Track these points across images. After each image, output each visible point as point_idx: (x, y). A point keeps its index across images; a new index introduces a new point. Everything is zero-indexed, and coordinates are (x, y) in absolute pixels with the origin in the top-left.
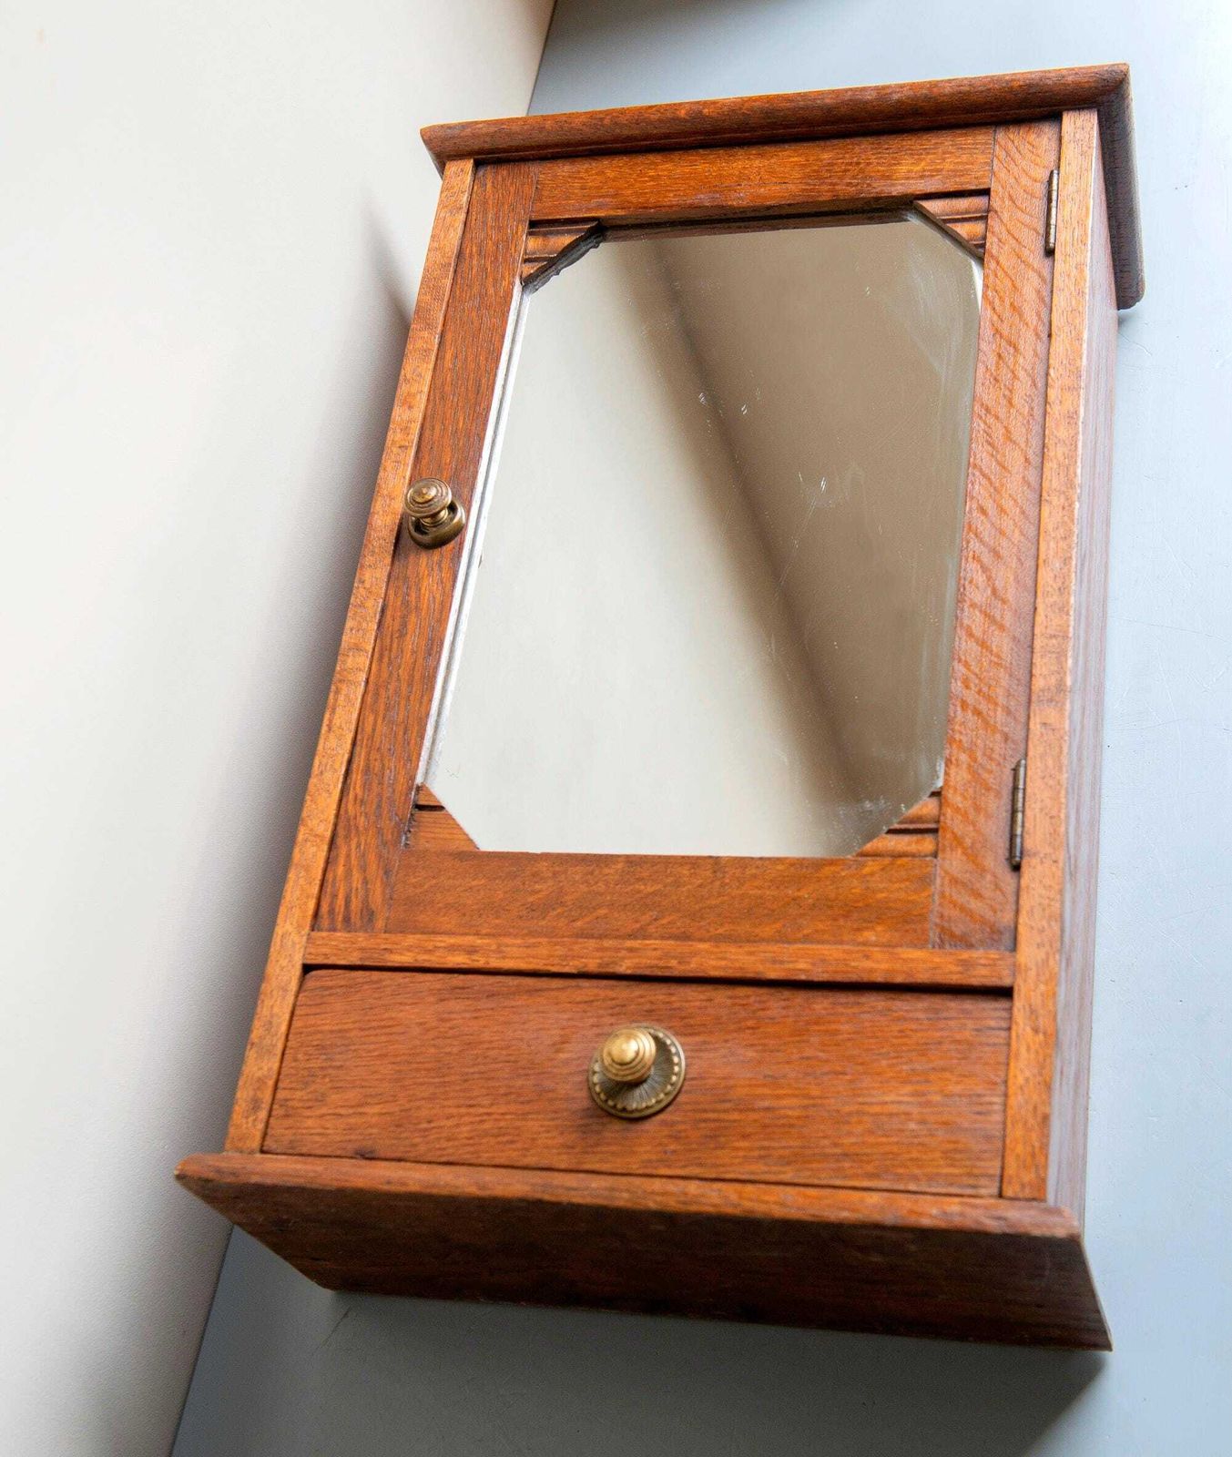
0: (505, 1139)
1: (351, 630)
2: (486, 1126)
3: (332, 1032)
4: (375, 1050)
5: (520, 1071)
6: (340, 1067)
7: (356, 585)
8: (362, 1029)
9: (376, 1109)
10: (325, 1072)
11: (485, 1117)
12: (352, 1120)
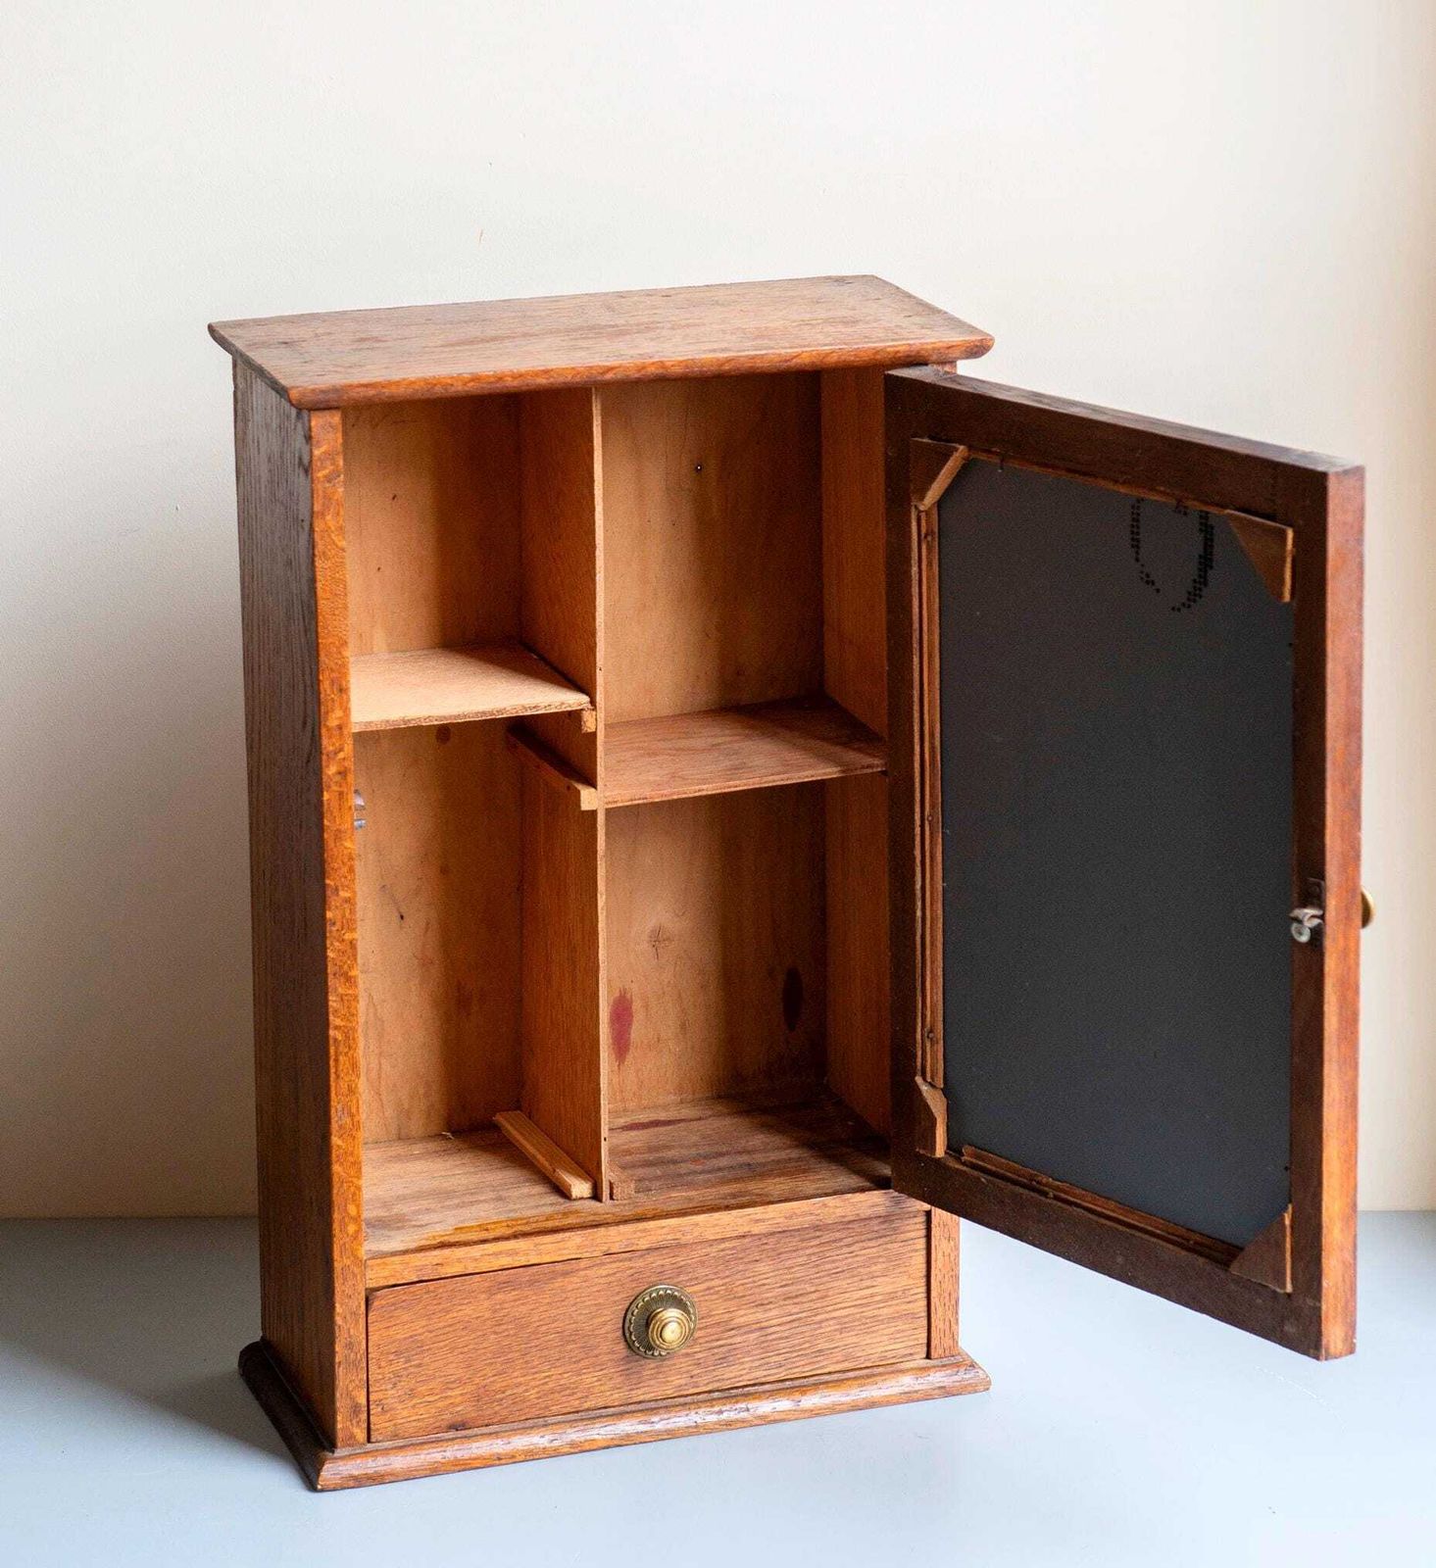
0: (568, 1392)
1: (335, 975)
2: (551, 1385)
3: (405, 1339)
4: (445, 1346)
5: (568, 1339)
6: (419, 1366)
7: (328, 928)
8: (431, 1332)
9: (457, 1392)
10: (409, 1371)
11: (547, 1380)
12: (440, 1404)
